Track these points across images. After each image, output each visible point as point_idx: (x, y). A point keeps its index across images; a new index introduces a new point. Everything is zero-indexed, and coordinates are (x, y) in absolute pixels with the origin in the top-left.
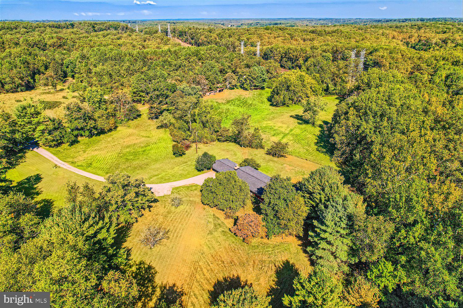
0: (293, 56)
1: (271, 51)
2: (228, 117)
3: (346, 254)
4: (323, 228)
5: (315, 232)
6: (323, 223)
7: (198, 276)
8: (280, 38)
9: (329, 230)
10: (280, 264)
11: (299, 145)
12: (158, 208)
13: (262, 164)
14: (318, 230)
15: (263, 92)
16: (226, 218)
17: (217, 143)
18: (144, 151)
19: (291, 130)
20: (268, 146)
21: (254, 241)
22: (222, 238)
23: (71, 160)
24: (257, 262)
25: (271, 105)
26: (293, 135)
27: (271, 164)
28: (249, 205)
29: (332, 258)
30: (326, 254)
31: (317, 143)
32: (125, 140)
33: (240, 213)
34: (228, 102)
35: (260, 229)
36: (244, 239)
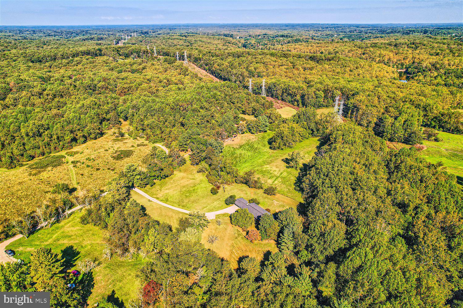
0: (292, 92)
1: (274, 86)
2: (241, 161)
3: (293, 248)
4: (284, 237)
5: (281, 238)
6: (283, 235)
7: (233, 256)
8: (283, 67)
9: (286, 238)
10: (265, 252)
11: (285, 186)
12: (211, 226)
13: (261, 200)
14: (282, 238)
15: (266, 134)
16: (243, 231)
17: (235, 184)
18: (194, 190)
19: (281, 173)
20: (265, 187)
21: (256, 242)
22: (241, 240)
23: (155, 196)
24: (256, 251)
25: (270, 148)
26: (282, 178)
27: (266, 200)
28: (254, 224)
29: (287, 249)
30: (285, 248)
31: (296, 183)
32: (181, 182)
33: (249, 229)
34: (241, 147)
35: (258, 237)
36: (251, 241)
